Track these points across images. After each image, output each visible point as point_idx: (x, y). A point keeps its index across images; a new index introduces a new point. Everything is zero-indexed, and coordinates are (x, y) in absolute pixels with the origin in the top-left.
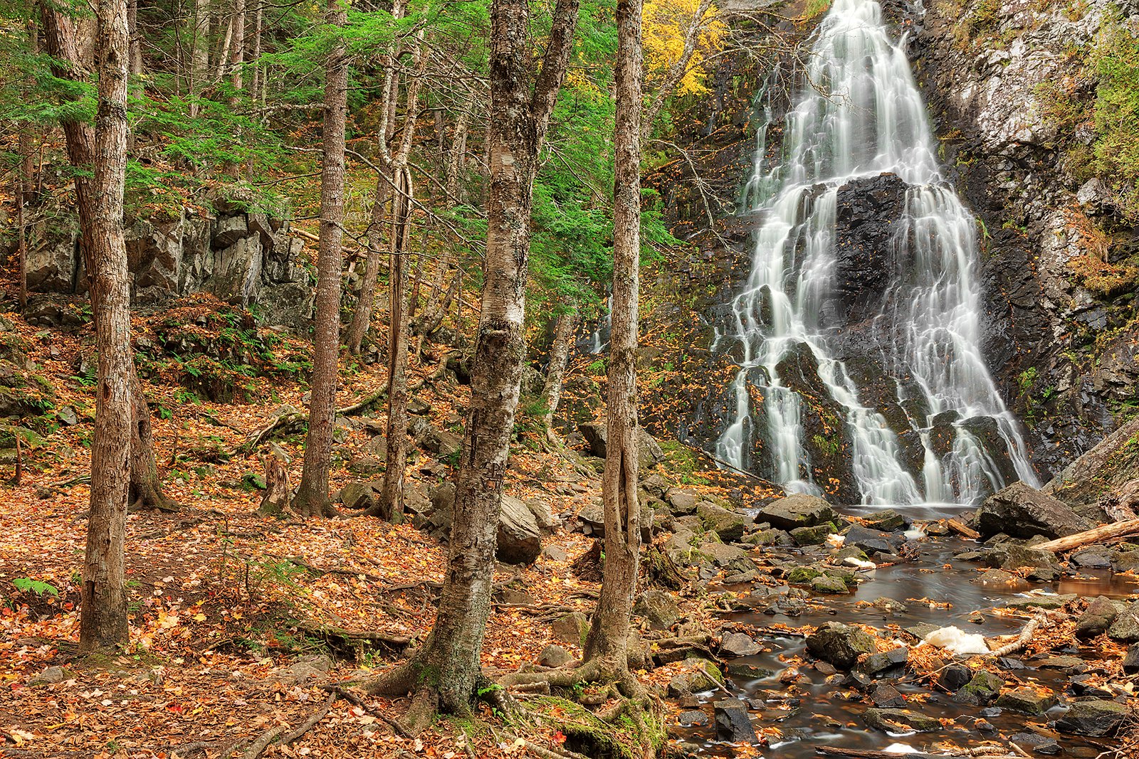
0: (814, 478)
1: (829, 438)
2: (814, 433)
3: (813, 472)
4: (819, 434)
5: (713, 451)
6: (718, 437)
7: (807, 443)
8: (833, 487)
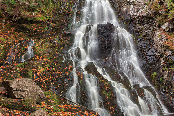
0: (105, 107)
1: (108, 92)
2: (102, 90)
3: (104, 104)
4: (104, 90)
5: (65, 96)
6: (66, 91)
7: (100, 93)
8: (112, 110)
